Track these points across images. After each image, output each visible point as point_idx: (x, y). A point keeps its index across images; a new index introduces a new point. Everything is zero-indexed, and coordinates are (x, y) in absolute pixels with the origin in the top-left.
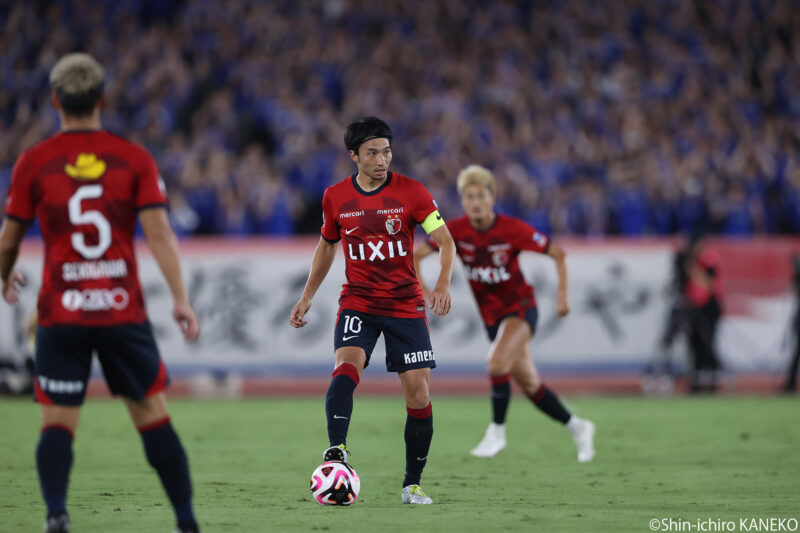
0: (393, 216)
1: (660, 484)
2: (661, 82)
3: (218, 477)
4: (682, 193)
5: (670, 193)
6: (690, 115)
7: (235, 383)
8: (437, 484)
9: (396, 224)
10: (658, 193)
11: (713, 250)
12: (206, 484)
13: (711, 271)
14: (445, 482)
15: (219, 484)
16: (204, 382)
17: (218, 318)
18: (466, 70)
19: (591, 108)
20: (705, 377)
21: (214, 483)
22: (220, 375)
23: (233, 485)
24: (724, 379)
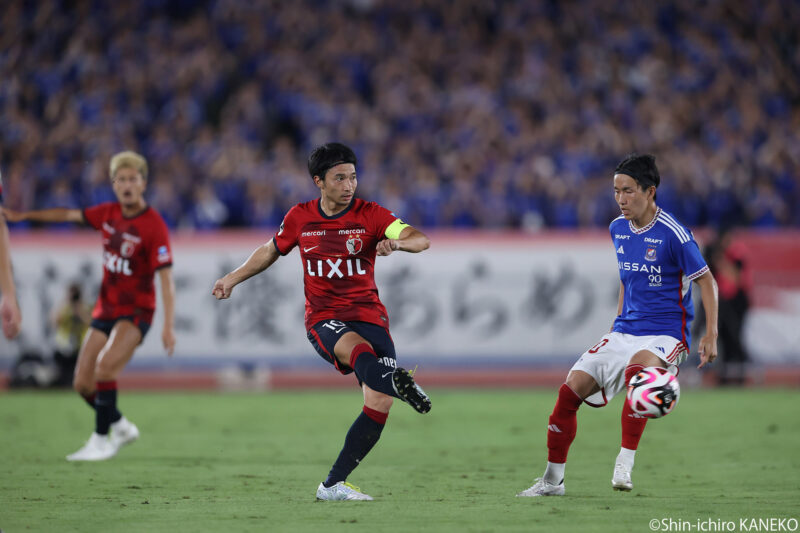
0: (354, 236)
1: (688, 477)
2: (689, 75)
3: (246, 470)
4: (712, 185)
5: (700, 186)
6: (718, 108)
7: (262, 376)
8: (465, 477)
9: (357, 244)
10: (688, 184)
11: (741, 242)
12: (234, 476)
13: (739, 264)
14: (472, 475)
15: (248, 477)
16: (232, 375)
17: (245, 310)
18: (493, 63)
19: (619, 100)
20: (733, 370)
21: (242, 476)
22: (248, 368)
23: (261, 477)
24: (752, 372)
